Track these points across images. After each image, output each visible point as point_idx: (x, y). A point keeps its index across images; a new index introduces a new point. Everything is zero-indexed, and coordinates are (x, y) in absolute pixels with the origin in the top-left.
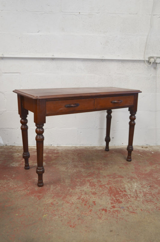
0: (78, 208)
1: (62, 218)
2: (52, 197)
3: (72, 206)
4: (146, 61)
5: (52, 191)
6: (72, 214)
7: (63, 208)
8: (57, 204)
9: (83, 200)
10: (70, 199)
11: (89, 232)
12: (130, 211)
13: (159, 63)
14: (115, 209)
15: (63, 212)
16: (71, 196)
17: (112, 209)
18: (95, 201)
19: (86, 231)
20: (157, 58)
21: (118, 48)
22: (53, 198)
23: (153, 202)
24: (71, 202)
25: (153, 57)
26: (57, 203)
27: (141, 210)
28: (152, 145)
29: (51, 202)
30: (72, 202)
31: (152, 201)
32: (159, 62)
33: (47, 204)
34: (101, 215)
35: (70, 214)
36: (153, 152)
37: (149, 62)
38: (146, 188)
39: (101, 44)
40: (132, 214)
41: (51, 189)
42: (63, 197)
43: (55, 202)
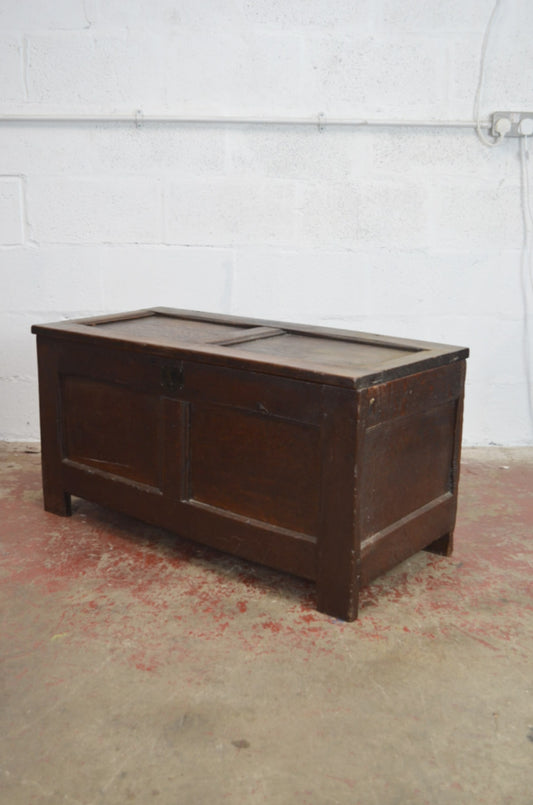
0: (180, 618)
1: (117, 645)
2: (97, 587)
3: (161, 614)
4: (482, 128)
5: (104, 570)
6: (153, 634)
7: (126, 617)
8: (111, 607)
9: (204, 596)
10: (160, 594)
11: (199, 684)
12: (361, 632)
13: (529, 136)
14: (313, 624)
15: (125, 627)
16: (166, 584)
17: (299, 623)
18: (246, 602)
19: (190, 681)
20: (524, 115)
21: (378, 81)
22: (100, 589)
23: (456, 609)
24: (161, 602)
25: (506, 115)
26: (112, 604)
27: (406, 629)
28: (512, 445)
29: (91, 600)
30: (165, 602)
31: (454, 605)
32: (530, 133)
33: (73, 606)
34: (256, 639)
35: (146, 635)
36: (506, 467)
37: (494, 133)
38: (445, 568)
39: (315, 68)
40: (367, 639)
41: (102, 564)
42: (136, 587)
43: (105, 600)
